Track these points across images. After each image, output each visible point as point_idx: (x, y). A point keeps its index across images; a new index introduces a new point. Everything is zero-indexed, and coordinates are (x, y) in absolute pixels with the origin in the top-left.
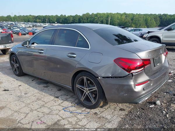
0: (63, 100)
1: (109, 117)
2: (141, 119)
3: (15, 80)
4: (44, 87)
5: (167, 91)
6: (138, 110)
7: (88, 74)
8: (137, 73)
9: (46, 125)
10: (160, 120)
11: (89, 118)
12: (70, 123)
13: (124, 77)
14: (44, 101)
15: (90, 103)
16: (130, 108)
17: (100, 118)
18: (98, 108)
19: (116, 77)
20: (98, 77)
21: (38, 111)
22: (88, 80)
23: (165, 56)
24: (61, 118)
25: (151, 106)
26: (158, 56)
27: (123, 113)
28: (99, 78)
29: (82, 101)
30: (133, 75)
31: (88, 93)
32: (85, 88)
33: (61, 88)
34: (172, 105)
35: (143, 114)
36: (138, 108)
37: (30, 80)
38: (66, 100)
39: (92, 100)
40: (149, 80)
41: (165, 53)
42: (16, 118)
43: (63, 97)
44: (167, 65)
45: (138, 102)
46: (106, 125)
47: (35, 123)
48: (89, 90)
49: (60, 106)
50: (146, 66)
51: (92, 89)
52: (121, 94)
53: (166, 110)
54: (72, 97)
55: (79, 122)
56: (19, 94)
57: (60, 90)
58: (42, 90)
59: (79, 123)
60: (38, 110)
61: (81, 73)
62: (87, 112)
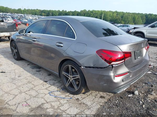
0: (50, 85)
1: (89, 104)
2: (119, 107)
3: (13, 63)
4: (37, 71)
5: (146, 82)
6: (117, 98)
7: (73, 63)
8: (117, 65)
9: (30, 108)
10: (136, 110)
11: (71, 104)
12: (52, 107)
13: (104, 68)
14: (34, 85)
15: (73, 89)
16: (110, 96)
17: (80, 104)
18: (81, 94)
19: (97, 68)
20: (81, 67)
21: (26, 94)
22: (72, 68)
23: (147, 50)
24: (45, 102)
25: (129, 96)
26: (139, 50)
27: (103, 100)
28: (82, 67)
29: (67, 87)
30: (113, 67)
31: (72, 80)
32: (70, 76)
33: (50, 74)
34: (149, 96)
36: (117, 97)
37: (27, 64)
38: (54, 84)
39: (75, 87)
40: (128, 72)
41: (147, 47)
42: (5, 99)
43: (51, 81)
44: (148, 58)
45: (117, 92)
46: (85, 111)
47: (21, 105)
48: (73, 78)
49: (47, 90)
50: (126, 58)
51: (76, 77)
53: (143, 100)
54: (59, 82)
55: (60, 106)
56: (13, 77)
57: (49, 75)
58: (34, 74)
59: (60, 108)
60: (26, 93)
61: (67, 61)
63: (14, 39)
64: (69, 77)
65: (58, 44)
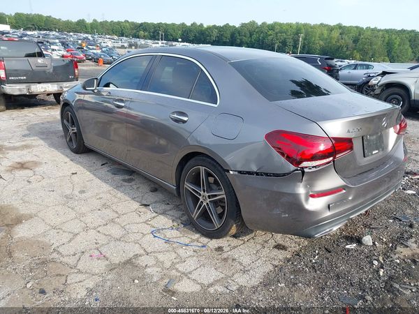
0: (156, 213)
1: (246, 260)
2: (318, 272)
3: (67, 160)
4: (124, 180)
5: (398, 216)
6: (317, 252)
7: (210, 163)
8: (314, 169)
9: (108, 262)
11: (203, 259)
12: (159, 263)
13: (284, 175)
14: (117, 212)
15: (209, 225)
16: (299, 245)
17: (225, 260)
18: (228, 238)
19: (267, 175)
20: (228, 171)
21: (99, 232)
22: (208, 175)
23: (398, 133)
24: (142, 252)
25: (347, 247)
26: (377, 133)
27: (281, 255)
28: (231, 172)
29: (195, 219)
30: (303, 173)
31: (207, 204)
32: (202, 193)
33: (156, 188)
34: (399, 249)
35: (325, 261)
36: (317, 247)
37: (99, 163)
38: (164, 213)
39: (214, 219)
40: (343, 188)
41: (398, 126)
42: (52, 242)
43: (158, 205)
44: (401, 155)
45: (313, 233)
46: (235, 276)
47: (87, 255)
48: (209, 197)
49: (148, 224)
51: (216, 196)
52: (275, 212)
53: (381, 259)
54: (177, 207)
55: (178, 263)
56: (68, 192)
57: (154, 190)
58: (117, 187)
59: (177, 266)
60: (98, 229)
61: (196, 158)
63: (71, 101)
64: (200, 195)
65: (175, 116)
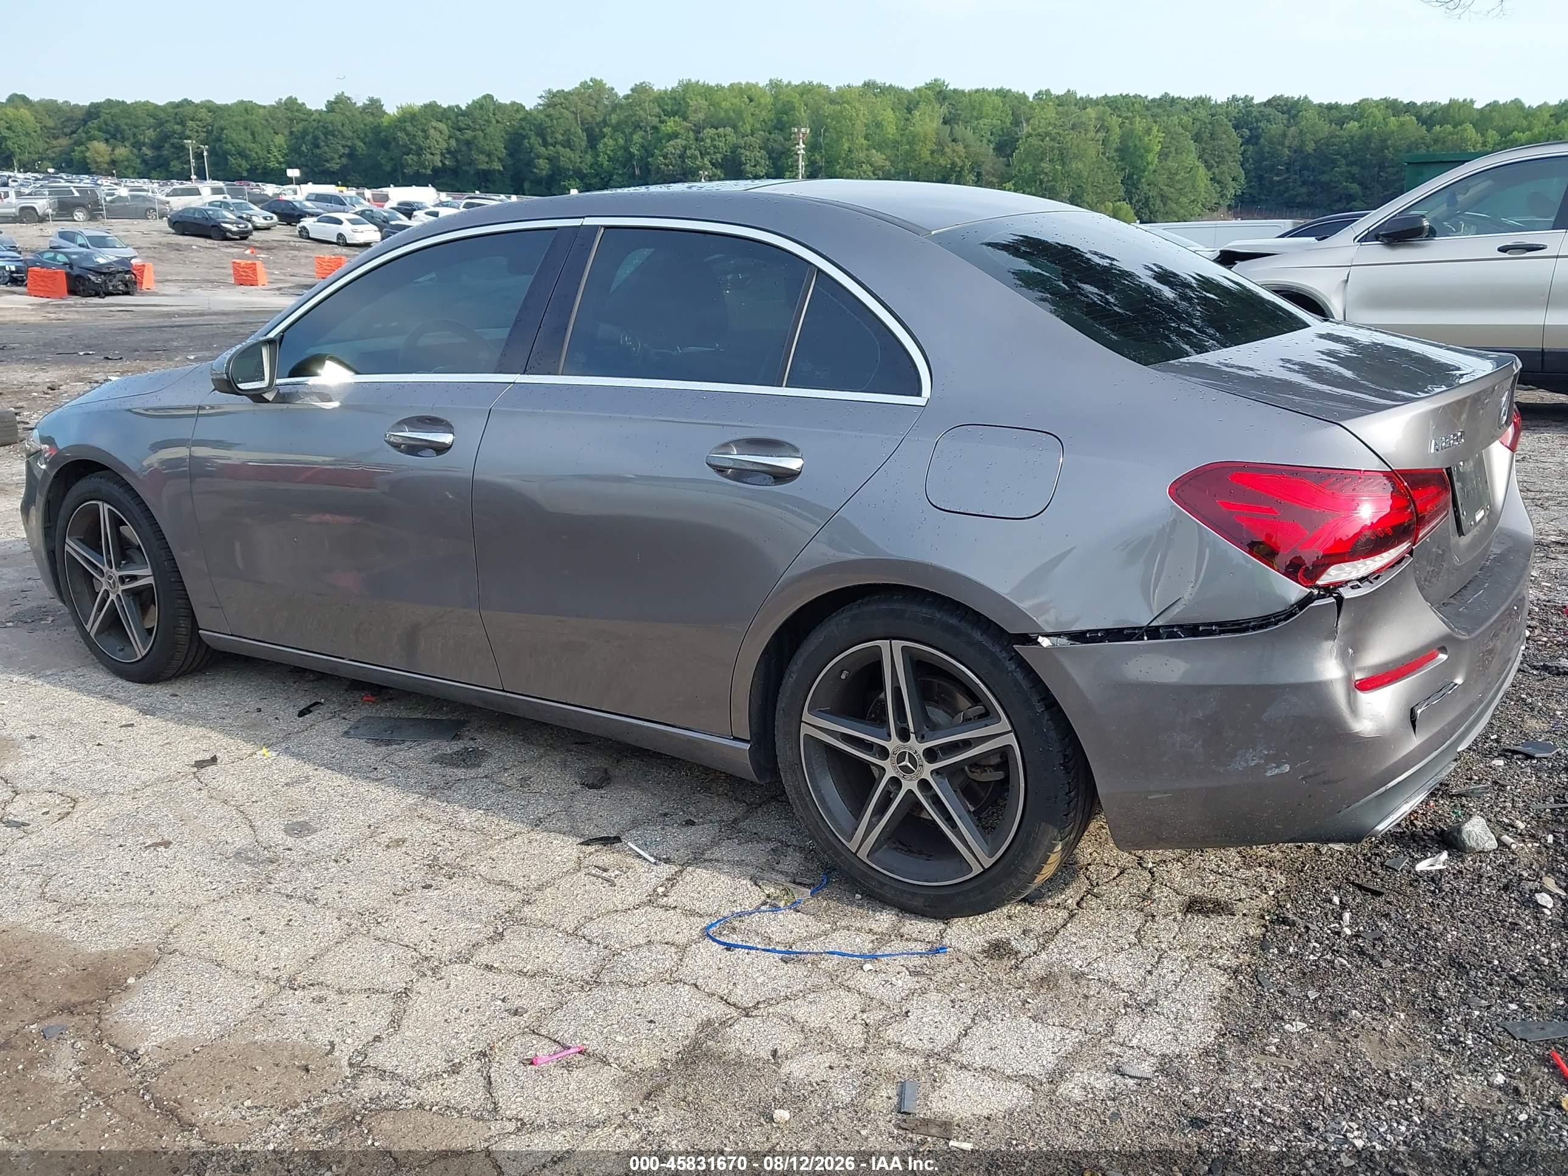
0: (667, 861)
1: (1122, 970)
3: (127, 713)
4: (444, 760)
5: (1507, 742)
6: (1336, 900)
7: (929, 621)
8: (1365, 590)
9: (614, 1071)
10: (1533, 959)
11: (962, 992)
14: (505, 884)
15: (942, 865)
16: (1264, 889)
17: (1047, 981)
19: (1193, 630)
20: (1029, 640)
21: (489, 968)
22: (918, 666)
23: (1511, 448)
24: (718, 1010)
25: (1422, 866)
27: (1227, 931)
28: (1045, 642)
31: (924, 784)
32: (893, 744)
33: (604, 769)
35: (1384, 925)
37: (283, 709)
38: (698, 858)
39: (964, 837)
40: (1441, 644)
41: (1510, 432)
42: (322, 1038)
43: (653, 833)
45: (1369, 823)
46: (1121, 1029)
47: (508, 1061)
49: (666, 908)
50: (1425, 525)
51: (964, 745)
52: (1239, 765)
53: (1549, 883)
54: (733, 829)
55: (884, 1022)
56: (240, 839)
57: (601, 778)
58: (436, 791)
59: (891, 1034)
60: (482, 957)
62: (920, 947)
64: (884, 753)
